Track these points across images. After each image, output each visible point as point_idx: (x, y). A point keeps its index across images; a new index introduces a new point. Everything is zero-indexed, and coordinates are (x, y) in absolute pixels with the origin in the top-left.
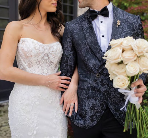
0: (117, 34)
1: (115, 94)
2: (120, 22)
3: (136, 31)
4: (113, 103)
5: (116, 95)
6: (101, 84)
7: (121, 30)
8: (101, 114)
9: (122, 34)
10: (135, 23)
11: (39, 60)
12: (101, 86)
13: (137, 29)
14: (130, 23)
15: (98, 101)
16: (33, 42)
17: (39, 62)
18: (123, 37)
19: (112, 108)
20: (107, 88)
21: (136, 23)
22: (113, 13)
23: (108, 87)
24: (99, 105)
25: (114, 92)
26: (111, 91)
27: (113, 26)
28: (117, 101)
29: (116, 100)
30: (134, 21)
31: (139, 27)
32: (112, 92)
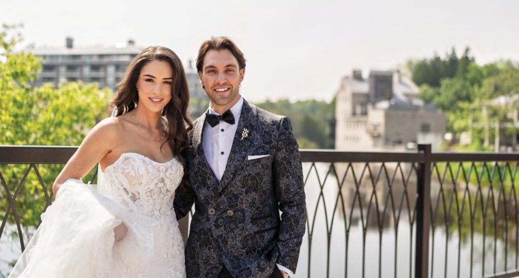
0: (239, 151)
1: (234, 243)
2: (248, 131)
3: (274, 143)
4: (230, 256)
5: (236, 245)
6: (214, 225)
7: (249, 143)
8: (218, 271)
9: (249, 150)
10: (273, 131)
11: (151, 189)
12: (214, 227)
13: (277, 141)
14: (265, 132)
15: (214, 251)
16: (144, 161)
17: (150, 192)
18: (251, 153)
19: (228, 262)
20: (222, 232)
21: (276, 130)
22: (241, 116)
23: (225, 230)
24: (215, 256)
25: (233, 239)
26: (228, 237)
27: (235, 138)
28: (238, 254)
29: (235, 252)
30: (271, 128)
31: (279, 137)
32: (230, 239)
